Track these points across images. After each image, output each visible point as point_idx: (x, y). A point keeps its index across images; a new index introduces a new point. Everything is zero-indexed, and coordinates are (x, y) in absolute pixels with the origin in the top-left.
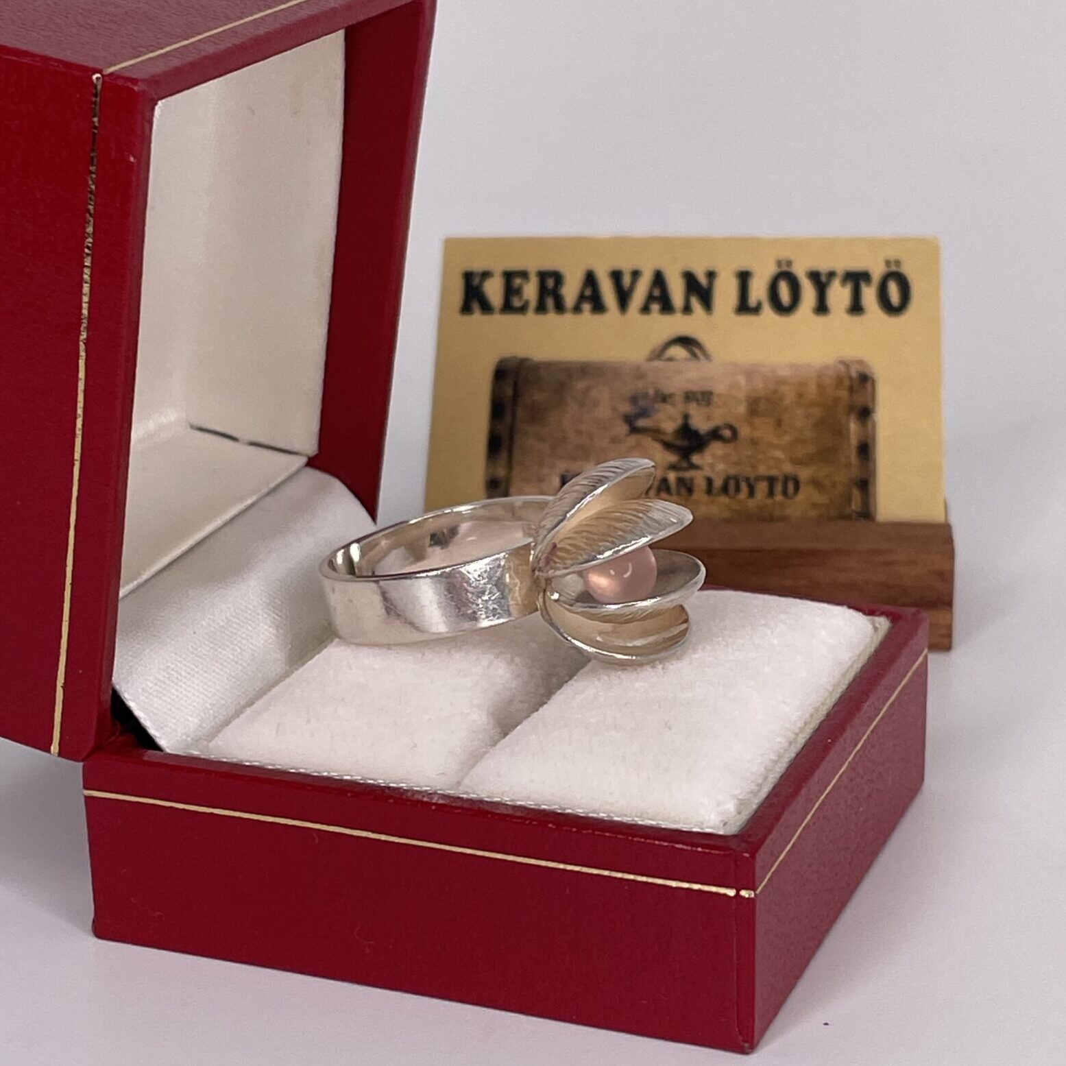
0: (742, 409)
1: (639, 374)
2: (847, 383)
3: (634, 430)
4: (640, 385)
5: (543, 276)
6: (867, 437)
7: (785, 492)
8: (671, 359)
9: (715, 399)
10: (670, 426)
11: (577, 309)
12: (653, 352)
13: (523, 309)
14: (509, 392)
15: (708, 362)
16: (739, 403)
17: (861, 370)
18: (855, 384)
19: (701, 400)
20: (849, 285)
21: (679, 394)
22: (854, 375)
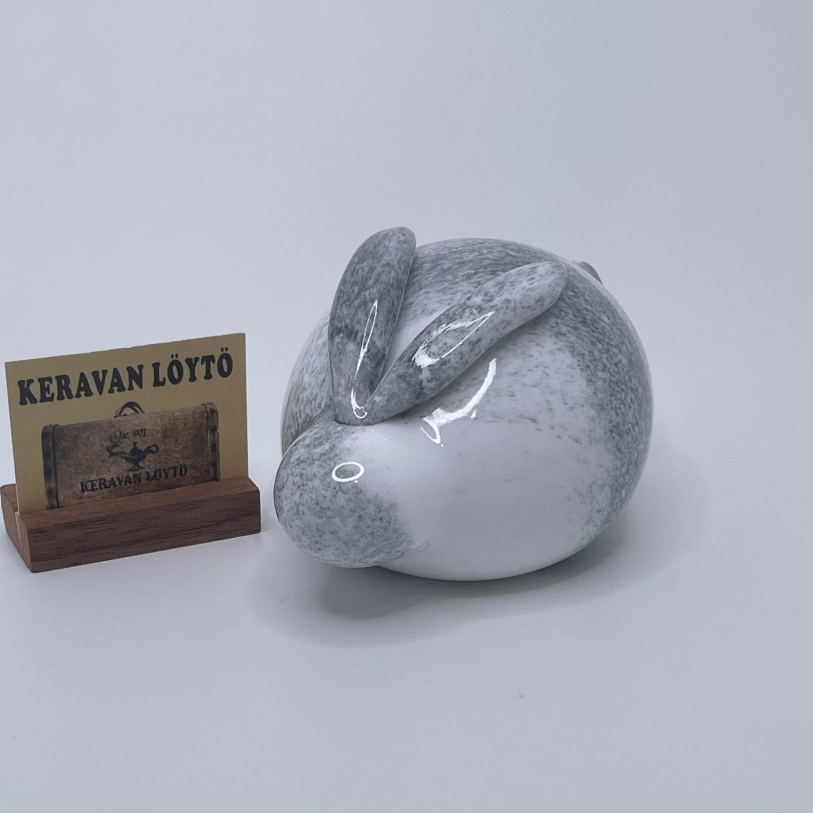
0: (160, 435)
1: (111, 425)
2: (206, 415)
4: (113, 430)
5: (58, 378)
6: (215, 440)
7: (181, 474)
8: (125, 415)
9: (147, 432)
10: (128, 450)
11: (78, 396)
12: (117, 412)
13: (51, 399)
14: (51, 443)
15: (143, 414)
16: (158, 432)
17: (212, 408)
18: (209, 415)
19: (141, 435)
20: (205, 364)
21: (131, 433)
22: (208, 410)
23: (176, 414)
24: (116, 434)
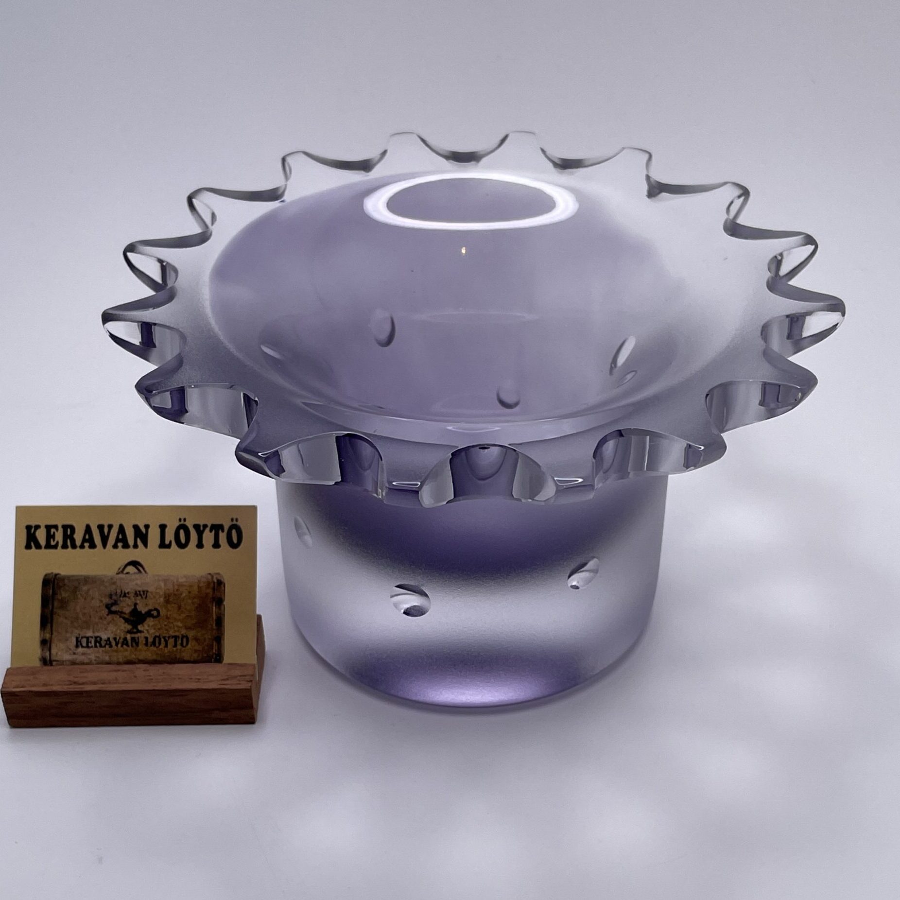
0: (162, 599)
1: (112, 582)
2: (212, 585)
3: (111, 612)
4: (114, 587)
5: (65, 527)
6: (221, 613)
7: (182, 644)
8: (127, 573)
9: (149, 594)
10: (127, 610)
11: (82, 547)
12: (119, 569)
13: (55, 547)
14: (51, 591)
15: (146, 575)
16: (160, 597)
17: (219, 578)
18: (216, 586)
19: (143, 595)
20: (213, 532)
21: (132, 592)
22: (215, 581)
23: (180, 580)
24: (116, 592)
